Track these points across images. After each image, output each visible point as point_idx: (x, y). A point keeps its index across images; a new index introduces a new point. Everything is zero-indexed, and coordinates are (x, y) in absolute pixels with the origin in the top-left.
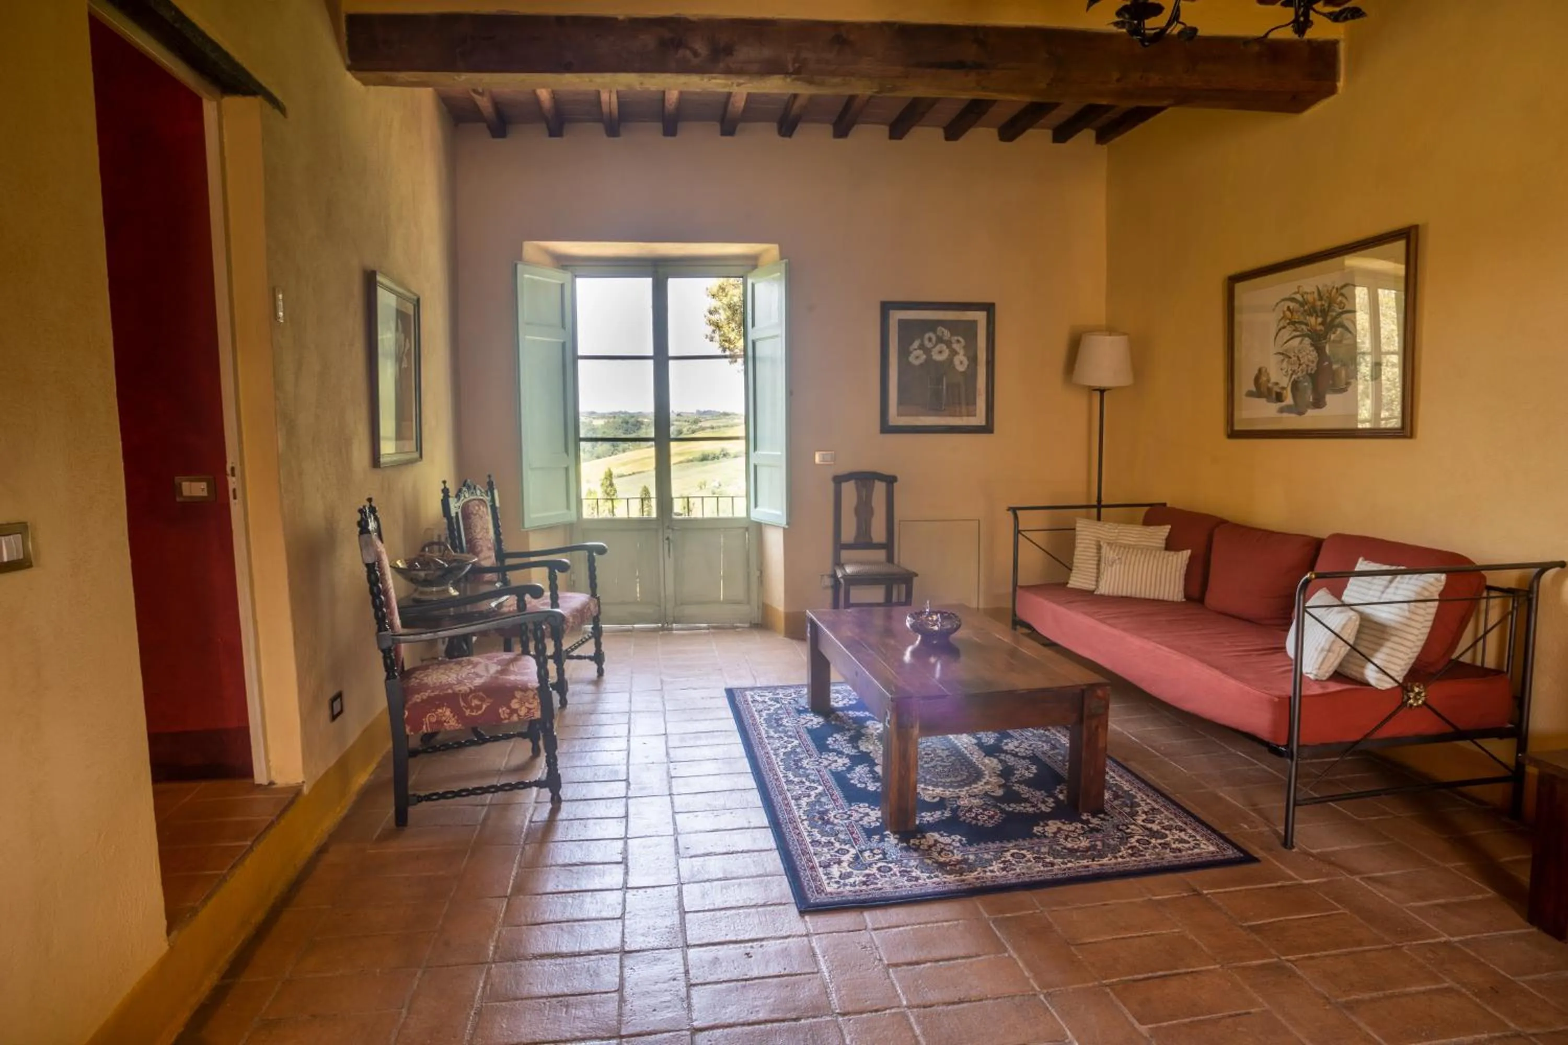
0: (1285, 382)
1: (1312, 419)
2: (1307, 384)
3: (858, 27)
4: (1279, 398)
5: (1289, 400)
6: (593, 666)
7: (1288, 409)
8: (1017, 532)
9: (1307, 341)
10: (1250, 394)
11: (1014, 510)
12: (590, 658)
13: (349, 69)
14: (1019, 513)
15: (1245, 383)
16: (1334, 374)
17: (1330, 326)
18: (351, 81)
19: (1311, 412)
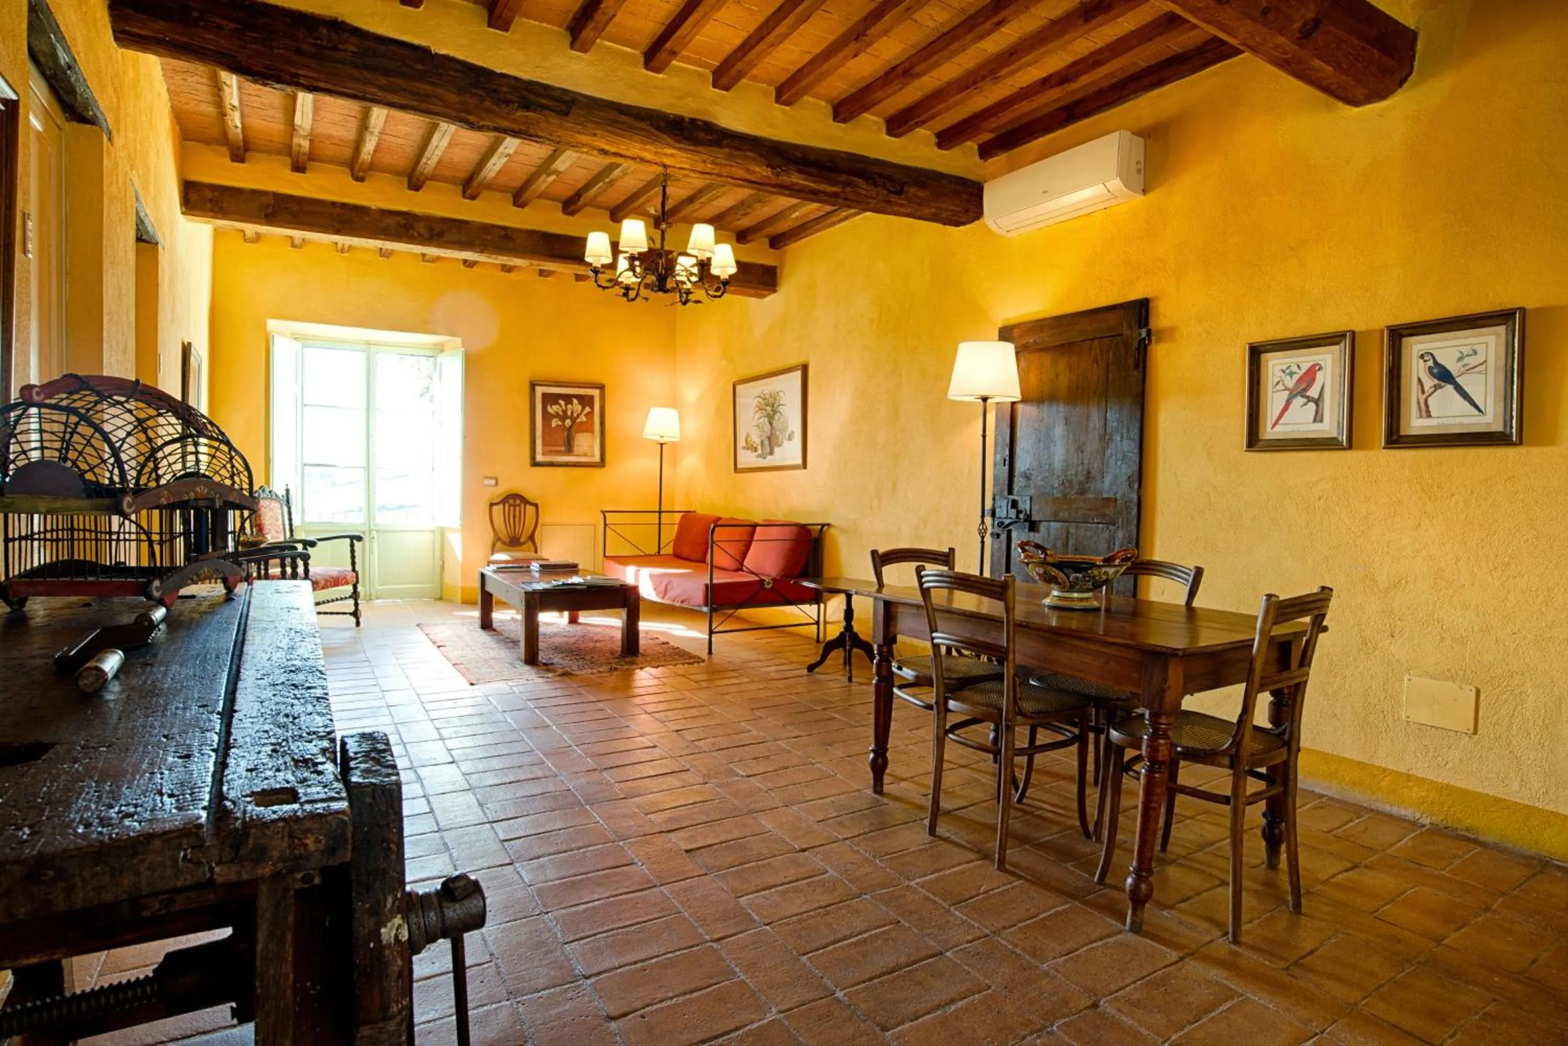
0: (758, 441)
1: (770, 461)
2: (766, 442)
3: (518, 231)
4: (756, 450)
5: (760, 452)
6: (353, 620)
7: (759, 456)
8: (605, 525)
9: (766, 419)
10: (744, 448)
11: (604, 512)
12: (351, 614)
13: (183, 213)
14: (607, 514)
15: (741, 443)
16: (777, 437)
17: (775, 412)
18: (181, 218)
19: (769, 457)
